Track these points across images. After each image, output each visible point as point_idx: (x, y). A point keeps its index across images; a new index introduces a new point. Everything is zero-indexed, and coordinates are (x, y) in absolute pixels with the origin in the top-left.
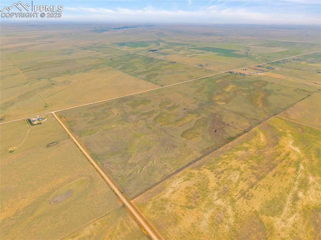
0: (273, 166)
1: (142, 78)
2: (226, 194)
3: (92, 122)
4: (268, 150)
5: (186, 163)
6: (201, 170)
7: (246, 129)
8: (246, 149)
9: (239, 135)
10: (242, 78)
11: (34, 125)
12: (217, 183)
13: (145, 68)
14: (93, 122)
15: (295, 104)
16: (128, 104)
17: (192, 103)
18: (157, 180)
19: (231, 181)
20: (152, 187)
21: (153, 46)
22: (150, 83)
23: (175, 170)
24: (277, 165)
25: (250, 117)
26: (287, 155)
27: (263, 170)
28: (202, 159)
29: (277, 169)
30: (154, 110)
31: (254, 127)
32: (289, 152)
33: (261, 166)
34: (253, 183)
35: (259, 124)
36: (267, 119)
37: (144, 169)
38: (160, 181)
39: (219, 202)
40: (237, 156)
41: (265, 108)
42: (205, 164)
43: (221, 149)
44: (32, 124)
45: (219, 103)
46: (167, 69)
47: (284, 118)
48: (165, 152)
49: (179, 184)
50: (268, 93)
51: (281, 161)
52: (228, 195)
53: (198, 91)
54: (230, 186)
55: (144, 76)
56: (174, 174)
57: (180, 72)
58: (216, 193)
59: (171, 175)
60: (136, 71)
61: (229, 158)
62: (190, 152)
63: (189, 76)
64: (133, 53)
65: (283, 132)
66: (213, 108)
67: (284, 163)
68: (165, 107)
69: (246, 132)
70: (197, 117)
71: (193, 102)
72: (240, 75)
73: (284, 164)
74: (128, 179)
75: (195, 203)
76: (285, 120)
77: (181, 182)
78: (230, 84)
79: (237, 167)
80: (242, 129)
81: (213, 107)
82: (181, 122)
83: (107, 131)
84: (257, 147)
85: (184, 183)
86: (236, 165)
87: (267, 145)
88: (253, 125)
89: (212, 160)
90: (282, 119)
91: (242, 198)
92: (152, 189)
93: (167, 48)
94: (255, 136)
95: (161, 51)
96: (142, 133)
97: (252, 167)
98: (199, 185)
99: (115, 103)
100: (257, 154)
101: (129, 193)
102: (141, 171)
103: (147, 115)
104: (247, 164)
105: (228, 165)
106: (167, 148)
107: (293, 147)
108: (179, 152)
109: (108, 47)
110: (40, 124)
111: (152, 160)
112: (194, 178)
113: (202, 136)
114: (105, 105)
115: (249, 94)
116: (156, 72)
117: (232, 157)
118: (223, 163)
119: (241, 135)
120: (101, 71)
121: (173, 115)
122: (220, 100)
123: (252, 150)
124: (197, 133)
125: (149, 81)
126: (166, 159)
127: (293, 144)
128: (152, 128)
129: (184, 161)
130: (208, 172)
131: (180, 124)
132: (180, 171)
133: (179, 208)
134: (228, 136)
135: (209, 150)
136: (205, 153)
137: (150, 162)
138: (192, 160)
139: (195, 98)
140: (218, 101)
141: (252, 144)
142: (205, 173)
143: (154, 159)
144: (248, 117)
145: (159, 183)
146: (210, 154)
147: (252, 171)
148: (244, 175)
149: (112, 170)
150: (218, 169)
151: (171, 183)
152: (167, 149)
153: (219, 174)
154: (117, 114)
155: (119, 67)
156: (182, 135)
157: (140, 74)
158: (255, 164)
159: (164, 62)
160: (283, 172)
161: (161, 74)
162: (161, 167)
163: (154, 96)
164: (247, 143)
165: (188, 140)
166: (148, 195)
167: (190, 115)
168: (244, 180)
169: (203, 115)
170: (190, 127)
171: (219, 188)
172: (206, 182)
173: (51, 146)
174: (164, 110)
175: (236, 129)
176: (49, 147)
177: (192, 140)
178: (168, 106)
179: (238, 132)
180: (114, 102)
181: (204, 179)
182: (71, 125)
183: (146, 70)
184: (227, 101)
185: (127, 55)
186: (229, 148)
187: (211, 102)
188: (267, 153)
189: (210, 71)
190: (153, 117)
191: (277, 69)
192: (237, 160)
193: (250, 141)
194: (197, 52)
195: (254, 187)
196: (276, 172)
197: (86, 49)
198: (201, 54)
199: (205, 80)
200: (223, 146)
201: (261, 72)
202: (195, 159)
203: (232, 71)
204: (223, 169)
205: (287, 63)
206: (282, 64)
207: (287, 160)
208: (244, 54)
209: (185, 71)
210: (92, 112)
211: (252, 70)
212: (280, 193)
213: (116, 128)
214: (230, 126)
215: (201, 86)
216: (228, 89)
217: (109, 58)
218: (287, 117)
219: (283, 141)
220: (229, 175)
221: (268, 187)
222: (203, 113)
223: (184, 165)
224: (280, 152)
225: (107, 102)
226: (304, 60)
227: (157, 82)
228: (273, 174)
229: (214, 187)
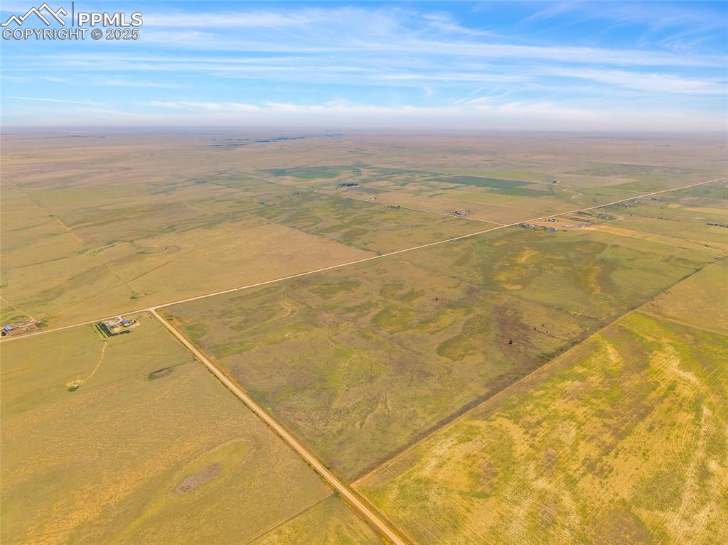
0: (646, 411)
1: (333, 240)
2: (554, 467)
3: (239, 327)
4: (629, 379)
5: (459, 407)
6: (493, 420)
7: (574, 338)
8: (582, 378)
9: (562, 350)
10: (549, 237)
11: (114, 335)
12: (531, 446)
13: (338, 219)
14: (242, 328)
15: (670, 287)
16: (311, 291)
17: (450, 287)
18: (402, 441)
19: (559, 441)
20: (393, 457)
21: (347, 176)
22: (353, 249)
23: (437, 421)
24: (652, 408)
25: (579, 314)
26: (672, 387)
27: (625, 417)
28: (492, 398)
29: (654, 417)
30: (369, 302)
31: (592, 334)
32: (675, 382)
33: (620, 410)
34: (608, 444)
35: (602, 327)
36: (616, 317)
37: (368, 419)
38: (406, 443)
39: (542, 484)
40: (564, 391)
41: (609, 296)
42: (499, 409)
43: (528, 378)
44: (109, 334)
45: (509, 287)
46: (386, 220)
47: (651, 314)
48: (409, 386)
49: (449, 448)
50: (612, 266)
51: (661, 400)
52: (558, 468)
53: (458, 264)
54: (561, 452)
55: (336, 235)
56: (435, 428)
57: (413, 226)
58: (532, 466)
59: (430, 431)
60: (318, 225)
61: (548, 396)
62: (464, 386)
63: (435, 234)
64: (307, 191)
65: (655, 342)
66: (497, 296)
67: (667, 404)
68: (392, 295)
69: (576, 343)
70: (465, 315)
71: (451, 285)
72: (543, 232)
73: (668, 406)
75: (491, 485)
76: (656, 319)
77: (454, 445)
78: (526, 248)
79: (569, 413)
80: (566, 338)
81: (497, 293)
82: (432, 325)
83: (274, 345)
84: (606, 373)
85: (459, 447)
86: (565, 410)
87: (626, 368)
88: (588, 329)
89: (512, 400)
90: (650, 317)
91: (591, 475)
92: (393, 460)
93: (378, 180)
94: (597, 351)
95: (366, 186)
96: (353, 347)
97: (601, 413)
98: (494, 451)
99: (283, 289)
100: (606, 386)
101: (344, 468)
102: (362, 425)
103: (356, 312)
105: (549, 408)
106: (412, 377)
107: (682, 372)
108: (438, 386)
109: (251, 178)
110: (128, 332)
111: (382, 402)
112: (480, 437)
113: (484, 353)
114: (264, 293)
115: (569, 269)
116: (362, 227)
117: (554, 395)
118: (538, 405)
119: (567, 350)
120: (244, 225)
121: (413, 311)
122: (508, 281)
123: (595, 379)
124: (471, 348)
125: (349, 244)
126: (414, 399)
127: (680, 367)
128: (371, 337)
129: (452, 404)
130: (507, 424)
131: (430, 330)
132: (447, 423)
133: (458, 496)
134: (539, 353)
135: (503, 381)
136: (495, 386)
137: (380, 406)
138: (470, 400)
139: (454, 278)
140: (504, 282)
141: (592, 367)
142: (501, 425)
143: (386, 400)
144: (575, 313)
145: (406, 447)
146: (507, 389)
147: (602, 421)
148: (587, 428)
150: (528, 418)
151: (432, 448)
152: (411, 380)
153: (531, 427)
154: (290, 310)
155: (282, 217)
156: (441, 350)
157: (328, 230)
158: (607, 407)
159: (377, 208)
160: (669, 421)
161: (373, 231)
162: (404, 415)
163: (365, 273)
164: (581, 365)
165: (454, 360)
166: (386, 471)
167: (449, 311)
168: (588, 438)
169: (478, 311)
170: (455, 335)
171: (537, 456)
172: (506, 443)
173: (158, 377)
174: (391, 301)
175: (553, 337)
176: (154, 378)
177: (463, 361)
178: (399, 292)
179: (558, 343)
180: (281, 287)
181: (501, 438)
182: (194, 333)
183: (339, 223)
184: (524, 282)
185: (294, 194)
186: (544, 376)
187: (491, 283)
188: (628, 384)
189: (478, 224)
190: (370, 314)
191: (621, 218)
192: (566, 400)
193: (587, 360)
194: (444, 187)
195: (613, 453)
196: (654, 423)
197: (203, 182)
198: (454, 191)
199: (470, 241)
200: (531, 373)
201: (587, 226)
202: (475, 398)
203: (525, 222)
204: (539, 417)
205: (639, 207)
206: (629, 209)
207: (672, 398)
208: (545, 190)
209: (425, 224)
210: (237, 307)
211: (569, 220)
212: (670, 464)
213: (294, 339)
214: (539, 332)
215: (463, 253)
216: (523, 260)
217: (257, 201)
218: (657, 313)
219: (658, 360)
220: (553, 429)
221: (642, 451)
222: (477, 306)
223: (453, 411)
224: (656, 382)
225: (266, 287)
226: (675, 201)
227: (369, 246)
228: (648, 426)
229: (526, 454)
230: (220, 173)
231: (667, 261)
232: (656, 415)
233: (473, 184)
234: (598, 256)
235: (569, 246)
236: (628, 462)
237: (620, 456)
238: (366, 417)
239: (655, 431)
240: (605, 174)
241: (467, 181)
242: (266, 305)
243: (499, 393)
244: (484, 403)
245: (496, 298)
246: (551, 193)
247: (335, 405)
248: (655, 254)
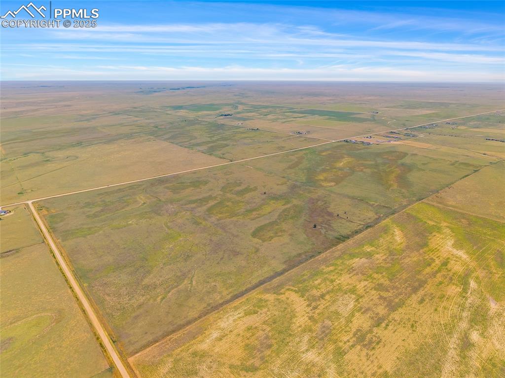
0: (419, 285)
1: (199, 151)
2: (326, 339)
4: (409, 257)
5: (255, 282)
6: (282, 294)
7: (369, 223)
8: (369, 255)
9: (357, 232)
10: (364, 148)
12: (310, 318)
13: (208, 137)
15: (453, 183)
16: (166, 188)
17: (278, 185)
18: (193, 314)
19: (337, 313)
20: (179, 329)
21: (226, 110)
22: (213, 157)
23: (231, 294)
24: (425, 282)
25: (376, 204)
26: (445, 263)
27: (400, 291)
28: (287, 273)
29: (426, 290)
30: (210, 196)
31: (385, 219)
32: (448, 258)
33: (397, 283)
34: (380, 316)
35: (393, 214)
36: (406, 206)
37: (170, 294)
38: (196, 316)
39: (311, 355)
40: (351, 267)
41: (403, 190)
42: (290, 283)
43: (323, 255)
45: (324, 184)
46: (245, 138)
47: (435, 204)
48: (218, 263)
49: (234, 320)
50: (409, 168)
51: (434, 274)
52: (330, 340)
53: (290, 168)
54: (336, 324)
55: (204, 148)
56: (227, 302)
57: (264, 142)
58: (306, 338)
59: (222, 305)
60: (192, 141)
62: (265, 263)
63: (278, 147)
64: (193, 119)
65: (436, 226)
66: (313, 191)
67: (439, 278)
68: (231, 191)
69: (370, 226)
70: (284, 205)
71: (280, 183)
72: (361, 145)
73: (440, 280)
74: (133, 315)
75: (262, 358)
76: (438, 208)
77: (239, 318)
78: (345, 156)
79: (351, 287)
80: (362, 223)
81: (314, 189)
82: (254, 213)
84: (390, 252)
85: (244, 319)
86: (348, 284)
87: (408, 247)
88: (382, 215)
89: (304, 275)
90: (434, 206)
91: (359, 347)
92: (178, 333)
93: (248, 112)
94: (386, 233)
95: (239, 116)
96: (182, 231)
97: (380, 287)
98: (275, 323)
100: (388, 263)
101: (129, 341)
102: (163, 299)
103: (196, 204)
104: (370, 281)
105: (334, 283)
106: (224, 256)
107: (455, 250)
108: (244, 263)
109: (156, 111)
111: (189, 278)
112: (266, 309)
113: (291, 235)
115: (376, 170)
116: (225, 142)
117: (342, 270)
118: (325, 280)
119: (360, 233)
120: (135, 141)
121: (243, 202)
122: (326, 180)
123: (379, 257)
124: (281, 231)
125: (210, 155)
126: (218, 275)
127: (455, 246)
128: (201, 223)
129: (250, 279)
130: (294, 297)
131: (252, 216)
132: (240, 297)
133: (227, 370)
134: (336, 235)
135: (300, 259)
136: (292, 263)
137: (186, 282)
138: (267, 275)
139: (284, 177)
140: (322, 180)
141: (379, 247)
142: (288, 299)
143: (193, 276)
144: (374, 203)
145: (195, 320)
146: (302, 265)
147: (379, 294)
148: (364, 302)
149: (107, 298)
150: (315, 292)
151: (219, 321)
153: (315, 300)
154: (143, 202)
155: (167, 136)
156: (254, 235)
157: (198, 145)
158: (385, 281)
159: (241, 130)
160: (439, 294)
161: (233, 145)
162: (204, 290)
163: (215, 174)
164: (370, 245)
165: (264, 241)
166: (168, 344)
167: (272, 202)
168: (363, 310)
169: (295, 202)
170: (271, 220)
171: (313, 328)
172: (289, 316)
174: (229, 195)
175: (352, 222)
177: (270, 242)
178: (237, 188)
179: (354, 227)
180: (143, 184)
181: (285, 310)
183: (209, 139)
184: (338, 181)
185: (183, 121)
186: (337, 254)
187: (311, 181)
188: (407, 260)
189: (314, 140)
190: (207, 205)
191: (422, 136)
192: (351, 275)
193: (376, 241)
194: (296, 116)
195: (383, 325)
196: (425, 295)
197: (119, 114)
198: (302, 119)
199: (304, 152)
200: (326, 251)
201: (395, 141)
202: (272, 274)
203: (349, 139)
204: (324, 291)
205: (436, 128)
206: (429, 130)
207: (444, 272)
208: (369, 118)
209: (273, 140)
210: (100, 200)
211: (381, 137)
212: (435, 335)
213: (136, 225)
214: (341, 218)
215: (296, 160)
216: (341, 164)
217: (153, 125)
218: (440, 203)
219: (435, 240)
220: (334, 301)
221: (411, 323)
222: (296, 199)
223: (249, 286)
224: (432, 259)
225: (131, 185)
226: (463, 124)
227: (224, 156)
228: (419, 299)
229: (303, 326)
230: (135, 108)
231: (453, 164)
232: (429, 288)
233: (317, 114)
234: (400, 162)
235: (378, 155)
236: (396, 333)
237: (390, 327)
238: (169, 292)
239: (425, 302)
240: (415, 108)
241: (313, 112)
242: (125, 198)
243: (295, 269)
244: (278, 278)
245: (313, 192)
246: (373, 120)
247: (146, 281)
248: (444, 160)
